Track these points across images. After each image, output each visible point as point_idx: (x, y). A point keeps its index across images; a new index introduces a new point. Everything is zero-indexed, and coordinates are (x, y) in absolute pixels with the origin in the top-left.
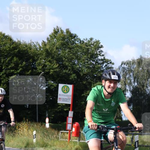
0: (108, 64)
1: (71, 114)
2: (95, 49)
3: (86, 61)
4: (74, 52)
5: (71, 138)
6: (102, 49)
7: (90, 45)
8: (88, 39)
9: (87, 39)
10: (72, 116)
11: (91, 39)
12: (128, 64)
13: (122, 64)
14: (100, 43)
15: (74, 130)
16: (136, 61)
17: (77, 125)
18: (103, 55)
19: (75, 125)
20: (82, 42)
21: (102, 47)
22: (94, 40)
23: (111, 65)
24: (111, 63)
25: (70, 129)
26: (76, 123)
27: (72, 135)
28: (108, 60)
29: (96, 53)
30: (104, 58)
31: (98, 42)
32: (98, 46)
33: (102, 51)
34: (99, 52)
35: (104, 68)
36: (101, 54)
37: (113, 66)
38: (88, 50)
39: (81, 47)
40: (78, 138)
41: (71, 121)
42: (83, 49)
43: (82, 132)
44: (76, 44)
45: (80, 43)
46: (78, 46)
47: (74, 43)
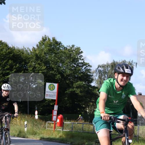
0: (87, 66)
1: (56, 107)
2: (77, 54)
3: (69, 64)
4: (59, 57)
5: (56, 128)
6: (82, 54)
7: (72, 51)
8: (71, 46)
9: (69, 46)
10: (57, 110)
11: (73, 46)
12: (103, 67)
13: (98, 67)
14: (80, 49)
15: (58, 121)
16: (110, 65)
17: (61, 117)
18: (83, 59)
19: (60, 117)
21: (82, 52)
22: (75, 47)
23: (89, 67)
24: (89, 66)
25: (56, 120)
26: (60, 115)
27: (56, 125)
28: (86, 63)
29: (77, 57)
30: (84, 61)
31: (78, 49)
32: (78, 51)
33: (82, 56)
34: (80, 56)
35: (84, 70)
36: (81, 59)
37: (91, 68)
38: (71, 54)
39: (65, 53)
40: (61, 128)
41: (56, 114)
42: (67, 55)
43: (65, 123)
44: (61, 50)
45: (64, 49)
46: (62, 52)
47: (59, 49)
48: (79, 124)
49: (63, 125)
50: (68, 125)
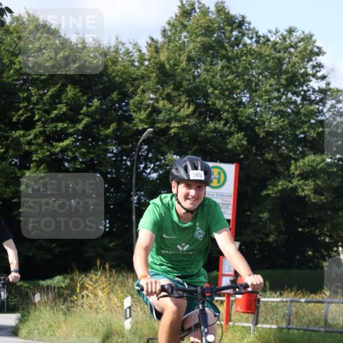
2: (302, 59)
3: (276, 94)
4: (240, 70)
5: (233, 318)
6: (320, 59)
7: (286, 49)
8: (283, 31)
9: (277, 31)
11: (291, 31)
14: (314, 42)
18: (324, 77)
20: (262, 40)
21: (320, 52)
22: (298, 34)
28: (338, 91)
29: (303, 70)
30: (328, 84)
31: (308, 39)
32: (310, 52)
33: (320, 65)
34: (314, 67)
36: (319, 74)
38: (280, 61)
39: (259, 56)
40: (251, 317)
41: (232, 269)
42: (267, 61)
43: (262, 299)
44: (245, 45)
45: (257, 42)
46: (250, 52)
47: (238, 41)
48: (311, 305)
49: (257, 308)
50: (273, 308)
